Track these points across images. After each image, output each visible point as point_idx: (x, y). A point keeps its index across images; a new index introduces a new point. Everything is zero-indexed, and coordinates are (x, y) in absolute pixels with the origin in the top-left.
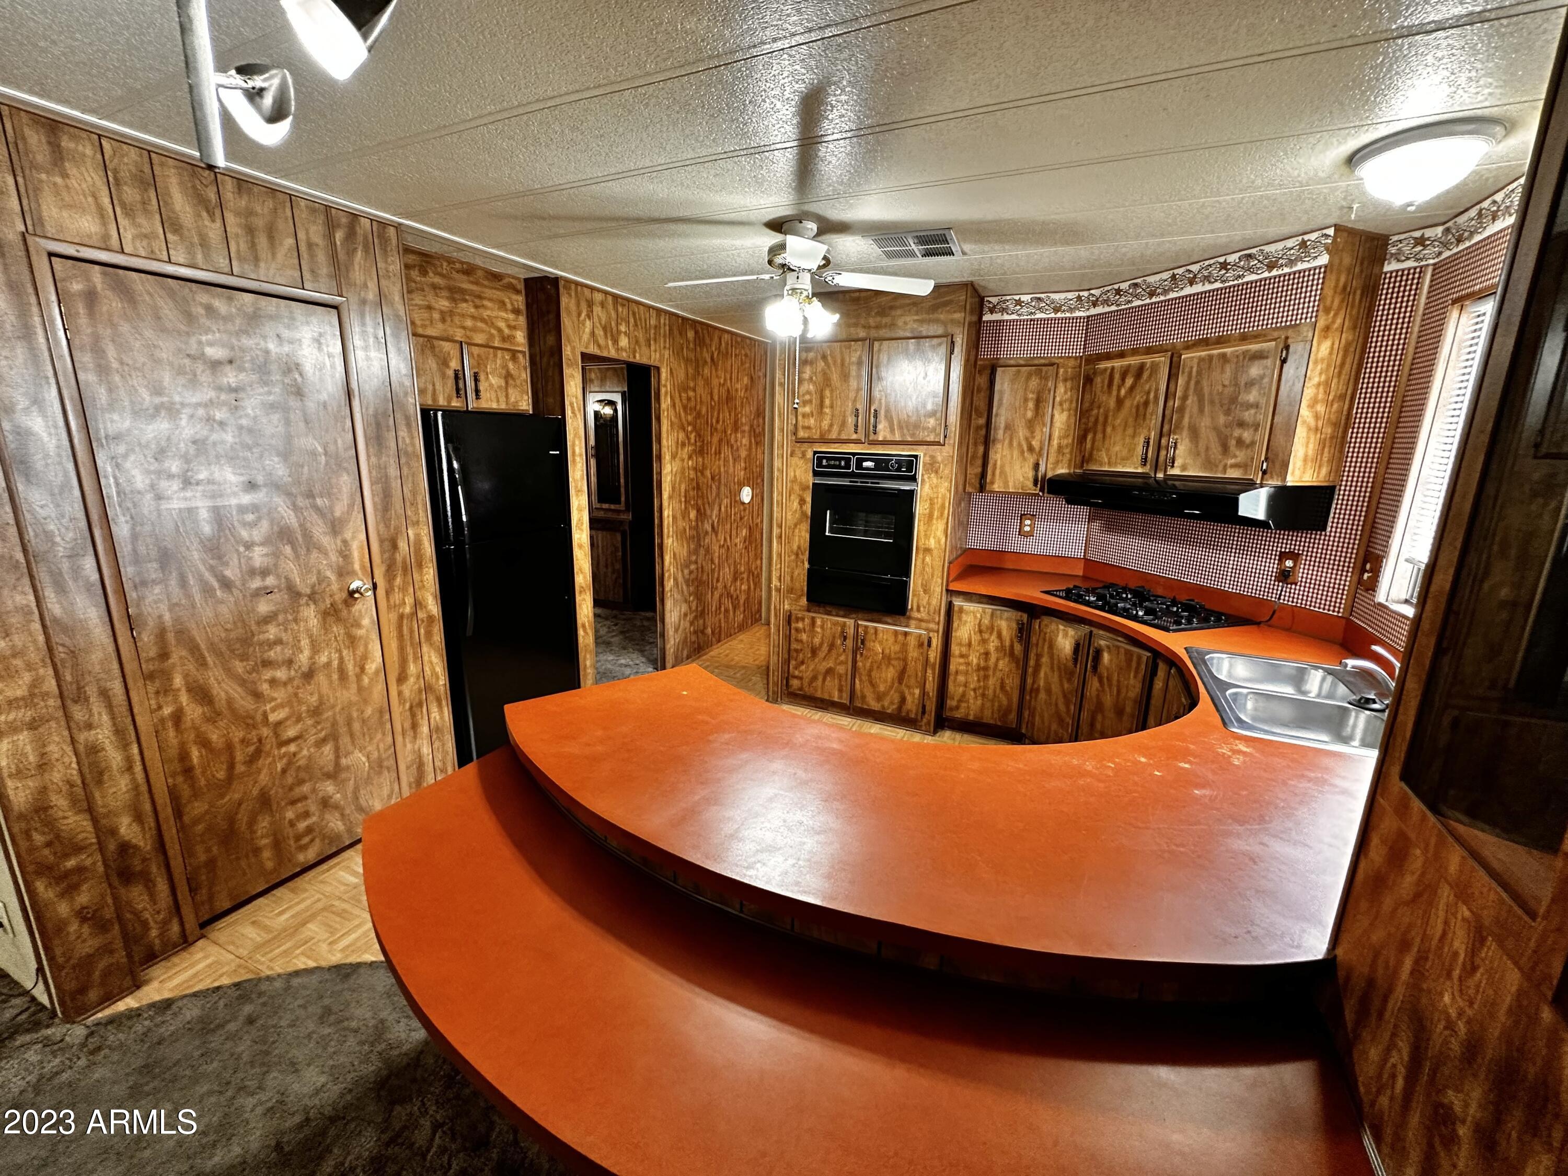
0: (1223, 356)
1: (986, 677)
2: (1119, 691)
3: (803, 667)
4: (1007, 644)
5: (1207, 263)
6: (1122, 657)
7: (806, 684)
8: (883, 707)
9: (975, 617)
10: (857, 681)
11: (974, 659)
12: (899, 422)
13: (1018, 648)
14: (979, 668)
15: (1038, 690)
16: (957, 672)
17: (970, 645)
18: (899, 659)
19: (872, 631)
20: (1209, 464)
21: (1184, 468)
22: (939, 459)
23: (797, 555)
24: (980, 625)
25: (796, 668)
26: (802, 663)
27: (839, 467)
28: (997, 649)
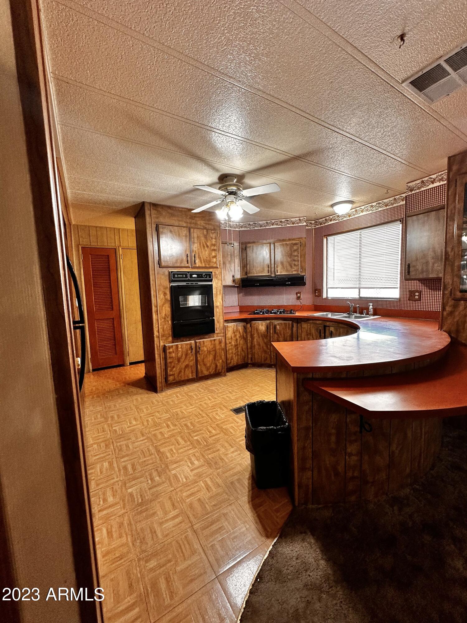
0: (286, 244)
1: (238, 348)
2: (284, 335)
3: (175, 369)
4: (242, 334)
5: (276, 220)
6: (283, 325)
7: (176, 376)
8: (210, 372)
9: (232, 328)
10: (199, 366)
11: (233, 343)
12: (204, 259)
13: (245, 334)
14: (235, 346)
15: (254, 346)
16: (229, 350)
17: (231, 338)
18: (213, 351)
19: (202, 343)
20: (287, 271)
21: (281, 272)
22: (217, 273)
23: (165, 318)
24: (233, 330)
25: (171, 371)
26: (174, 367)
27: (183, 277)
28: (239, 337)
